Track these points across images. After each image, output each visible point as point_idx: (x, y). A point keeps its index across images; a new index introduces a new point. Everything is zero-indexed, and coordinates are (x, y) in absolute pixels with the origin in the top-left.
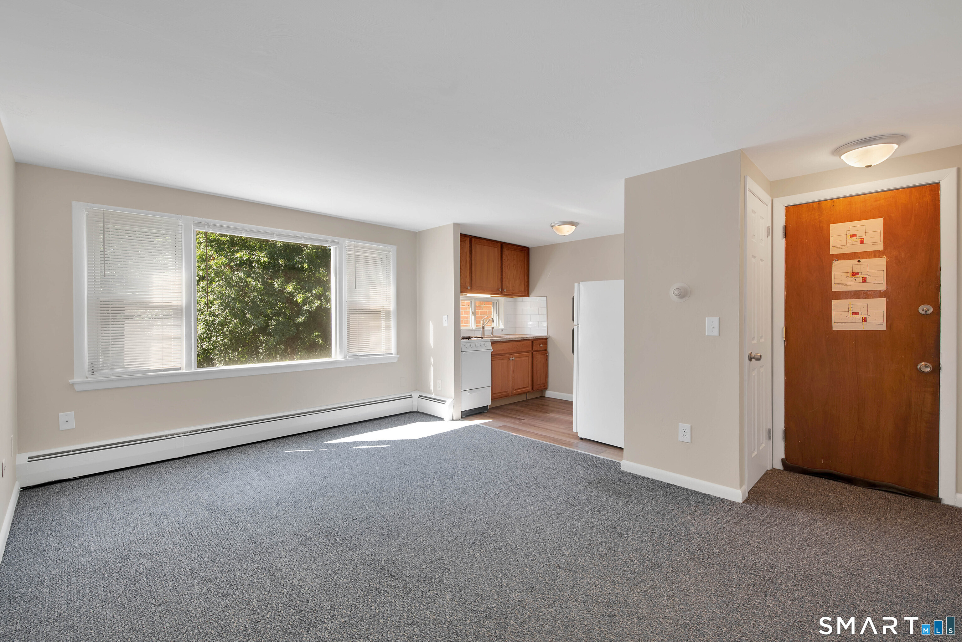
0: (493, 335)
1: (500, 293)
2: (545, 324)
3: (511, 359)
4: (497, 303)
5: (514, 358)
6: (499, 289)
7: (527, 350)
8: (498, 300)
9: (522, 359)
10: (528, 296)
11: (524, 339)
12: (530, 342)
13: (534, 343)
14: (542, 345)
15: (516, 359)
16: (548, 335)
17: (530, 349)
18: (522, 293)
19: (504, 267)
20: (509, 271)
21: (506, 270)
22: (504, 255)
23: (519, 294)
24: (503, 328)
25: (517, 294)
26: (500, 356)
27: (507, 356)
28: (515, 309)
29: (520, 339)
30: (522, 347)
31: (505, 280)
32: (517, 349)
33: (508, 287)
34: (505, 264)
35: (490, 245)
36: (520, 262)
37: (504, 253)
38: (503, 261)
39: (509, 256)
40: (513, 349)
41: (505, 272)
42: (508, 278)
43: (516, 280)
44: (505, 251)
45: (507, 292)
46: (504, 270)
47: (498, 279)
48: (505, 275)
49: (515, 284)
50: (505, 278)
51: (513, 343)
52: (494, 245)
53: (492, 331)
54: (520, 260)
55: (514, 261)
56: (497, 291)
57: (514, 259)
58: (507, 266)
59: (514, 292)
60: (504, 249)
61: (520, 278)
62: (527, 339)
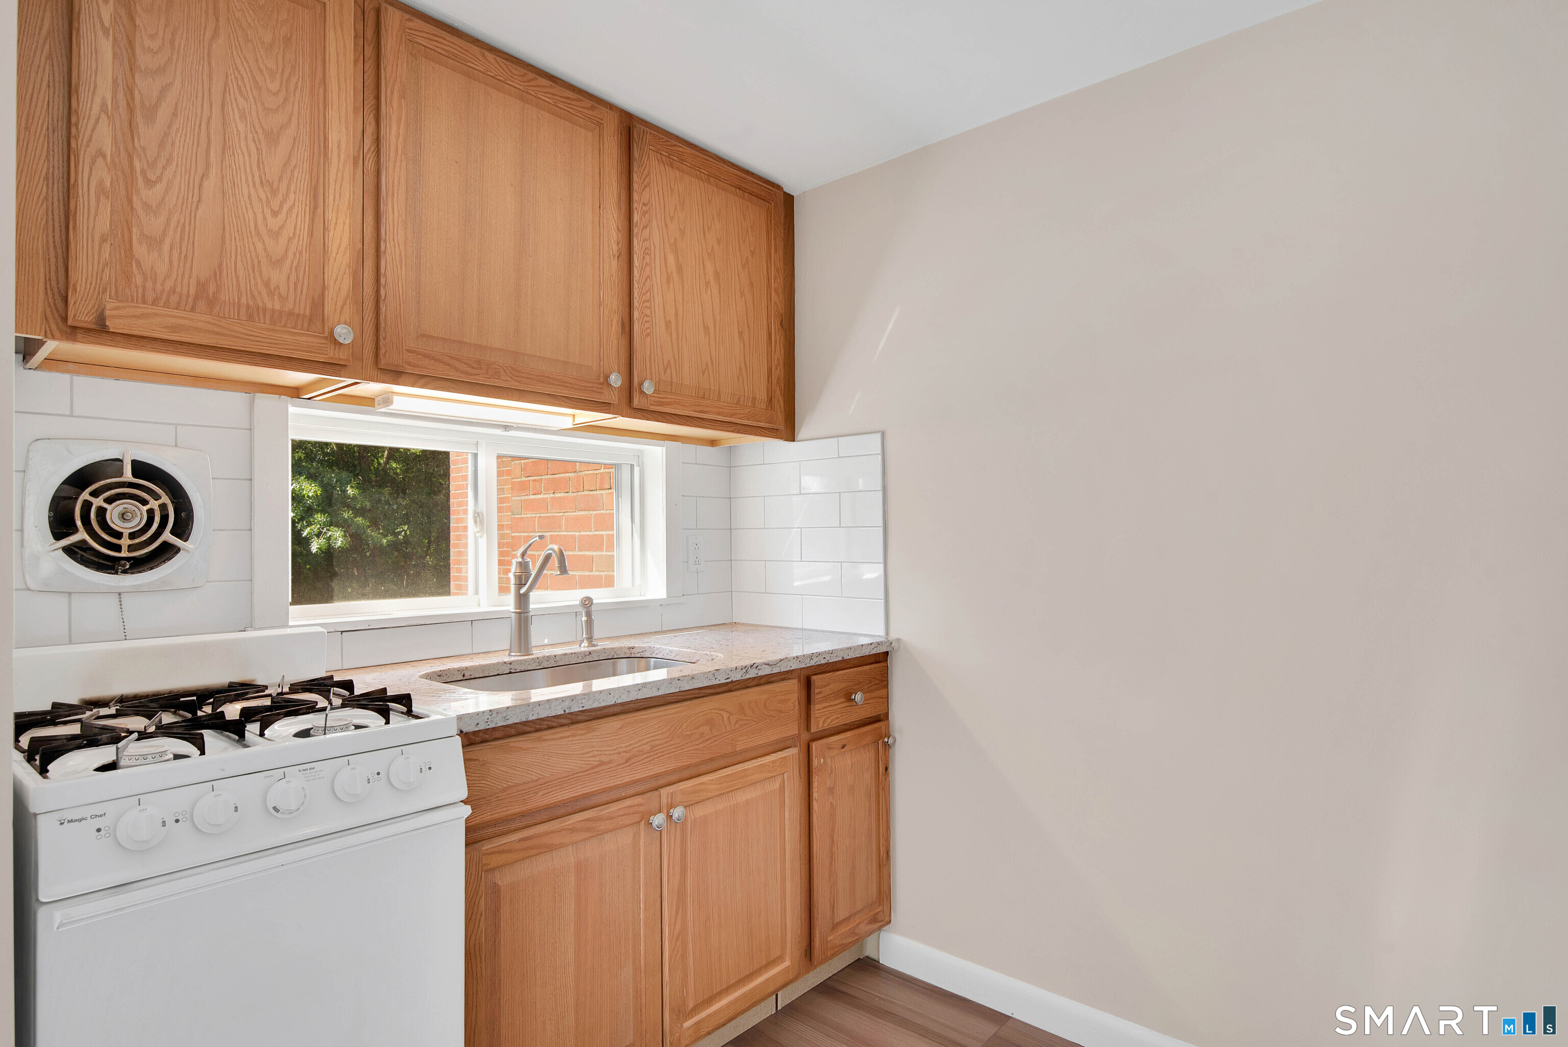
0: (590, 639)
1: (613, 398)
2: (873, 572)
3: (658, 820)
4: (637, 470)
5: (677, 812)
6: (607, 377)
7: (773, 735)
8: (639, 456)
9: (741, 797)
10: (790, 434)
11: (752, 674)
12: (793, 686)
13: (815, 691)
14: (859, 697)
15: (699, 812)
16: (893, 635)
17: (792, 729)
18: (756, 415)
19: (642, 252)
20: (672, 283)
21: (654, 276)
22: (643, 185)
23: (740, 418)
24: (665, 596)
25: (728, 419)
26: (568, 823)
27: (630, 806)
28: (730, 498)
29: (727, 679)
30: (740, 723)
31: (647, 329)
32: (702, 745)
33: (668, 370)
34: (647, 240)
35: (540, 98)
36: (740, 250)
37: (643, 177)
38: (636, 217)
39: (676, 205)
40: (673, 750)
41: (644, 284)
42: (668, 324)
43: (717, 339)
44: (648, 164)
45: (661, 400)
46: (641, 271)
47: (602, 315)
48: (648, 304)
49: (712, 362)
50: (646, 319)
51: (680, 709)
52: (572, 111)
53: (584, 619)
54: (739, 239)
55: (705, 236)
56: (597, 390)
57: (706, 229)
58: (665, 255)
59: (708, 406)
60: (644, 156)
61: (742, 332)
62: (771, 673)
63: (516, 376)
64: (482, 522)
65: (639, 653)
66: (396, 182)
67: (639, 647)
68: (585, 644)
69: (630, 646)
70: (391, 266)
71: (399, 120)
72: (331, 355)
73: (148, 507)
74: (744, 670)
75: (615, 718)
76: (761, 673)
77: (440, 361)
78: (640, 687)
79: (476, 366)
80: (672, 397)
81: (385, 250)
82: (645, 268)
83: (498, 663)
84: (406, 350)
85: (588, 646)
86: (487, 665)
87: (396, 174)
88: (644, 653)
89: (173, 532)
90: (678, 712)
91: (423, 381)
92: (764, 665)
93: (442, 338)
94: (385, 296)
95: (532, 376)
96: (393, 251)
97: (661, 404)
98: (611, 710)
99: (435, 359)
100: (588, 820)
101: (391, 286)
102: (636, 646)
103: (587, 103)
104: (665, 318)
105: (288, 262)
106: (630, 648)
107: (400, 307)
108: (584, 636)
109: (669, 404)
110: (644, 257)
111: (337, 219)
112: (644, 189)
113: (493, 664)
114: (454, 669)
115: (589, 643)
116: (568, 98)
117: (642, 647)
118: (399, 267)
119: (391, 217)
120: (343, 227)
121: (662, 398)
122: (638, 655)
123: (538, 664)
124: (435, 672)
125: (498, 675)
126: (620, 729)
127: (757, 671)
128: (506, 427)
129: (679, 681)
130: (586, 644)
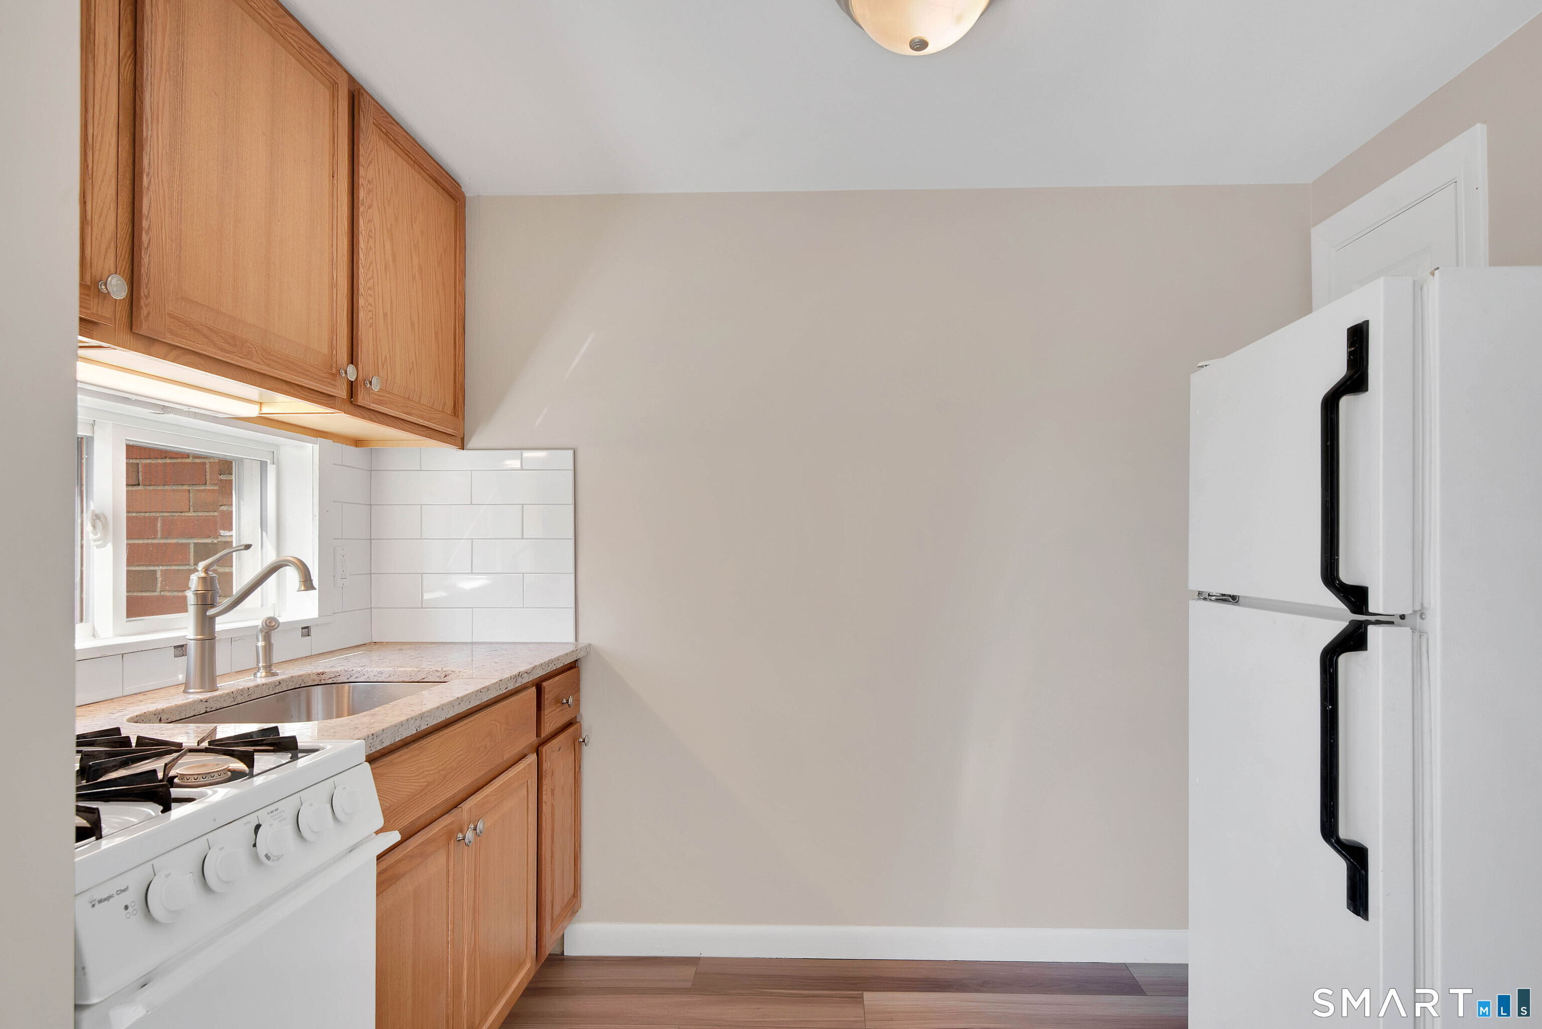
0: (269, 668)
1: (343, 392)
3: (467, 833)
4: (271, 468)
6: (340, 368)
7: (522, 743)
8: (274, 452)
9: (507, 806)
10: (460, 440)
13: (543, 699)
14: (567, 700)
15: (486, 825)
16: (584, 641)
17: (532, 736)
18: (446, 421)
19: (367, 234)
20: (388, 272)
21: (375, 262)
22: (368, 162)
23: (435, 423)
24: (316, 616)
25: (426, 423)
27: (447, 826)
28: (370, 505)
29: (506, 688)
30: (507, 732)
31: (370, 319)
32: (486, 757)
33: (385, 366)
34: (371, 221)
36: (436, 247)
37: (368, 152)
38: (362, 194)
39: (392, 188)
40: (470, 765)
41: (368, 269)
42: (385, 316)
43: (420, 339)
44: (372, 139)
45: (380, 398)
46: (366, 255)
47: (335, 298)
48: (370, 292)
49: (417, 362)
50: (370, 308)
51: (473, 722)
53: (261, 644)
54: (436, 234)
55: (412, 226)
56: (331, 381)
57: (413, 219)
58: (383, 241)
59: (413, 408)
60: (369, 128)
61: (437, 334)
63: (266, 359)
64: (105, 527)
65: (330, 678)
66: (161, 104)
67: (330, 672)
68: (262, 673)
69: (319, 671)
70: (156, 208)
72: (94, 311)
74: (515, 679)
75: (435, 735)
76: (523, 682)
77: (199, 332)
79: (232, 342)
80: (388, 395)
81: (149, 186)
82: (369, 252)
83: (194, 702)
84: (168, 314)
85: (266, 676)
86: (183, 705)
87: (160, 94)
88: (337, 679)
91: (174, 353)
92: (525, 674)
93: (200, 304)
94: (148, 244)
95: (279, 360)
96: (157, 190)
97: (379, 403)
99: (195, 329)
101: (155, 233)
102: (326, 670)
103: (326, 57)
104: (383, 310)
106: (319, 674)
107: (163, 260)
108: (261, 665)
109: (385, 403)
110: (368, 240)
111: (102, 137)
112: (369, 165)
113: (190, 703)
114: (149, 713)
115: (266, 673)
117: (334, 672)
118: (162, 210)
119: (156, 146)
120: (109, 149)
121: (381, 396)
122: (330, 681)
123: (233, 699)
126: (440, 746)
127: (521, 680)
128: (165, 409)
130: (264, 674)
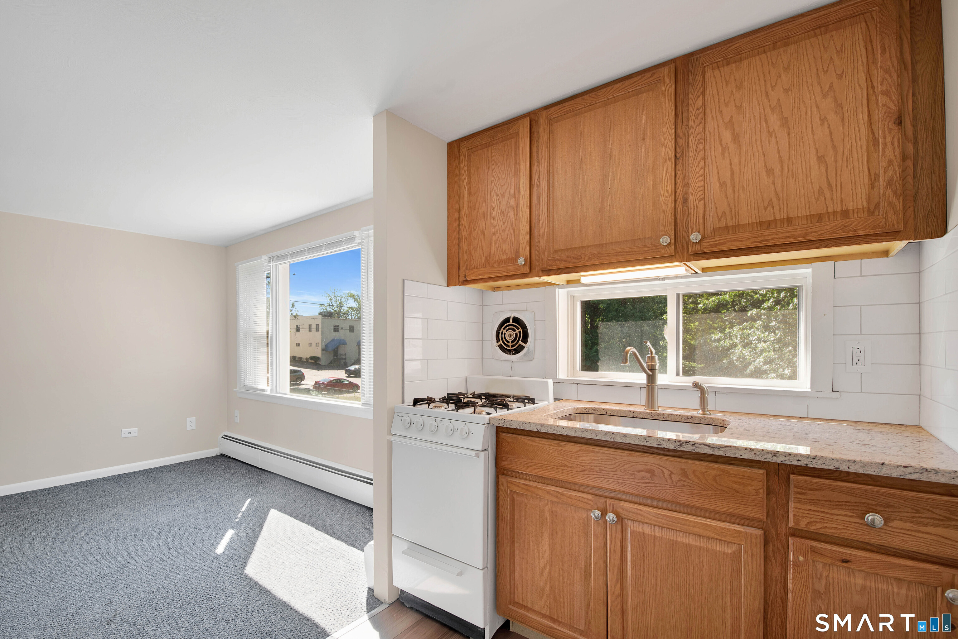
0: (704, 409)
5: (611, 516)
12: (758, 475)
18: (846, 227)
19: (696, 143)
21: (710, 155)
26: (547, 488)
27: (582, 497)
29: (659, 445)
30: (683, 483)
31: (700, 196)
32: (643, 485)
33: (723, 219)
34: (701, 133)
35: (617, 96)
37: (697, 90)
40: (618, 478)
42: (722, 185)
50: (699, 189)
51: (623, 454)
52: (638, 88)
56: (655, 250)
58: (719, 135)
59: (772, 235)
61: (823, 157)
62: (711, 453)
71: (545, 160)
73: (515, 332)
74: (679, 444)
75: (576, 444)
76: (698, 450)
77: (562, 260)
78: (584, 431)
79: (579, 258)
80: (728, 237)
82: (698, 154)
83: (626, 410)
84: (548, 260)
86: (619, 410)
89: (522, 341)
90: (621, 456)
91: (559, 271)
92: (702, 445)
98: (579, 440)
99: (560, 260)
100: (557, 492)
103: (648, 75)
105: (508, 239)
109: (724, 243)
111: (523, 215)
113: (623, 411)
114: (602, 408)
116: (634, 82)
119: (542, 204)
121: (716, 241)
124: (592, 408)
125: (626, 417)
126: (578, 451)
127: (693, 448)
129: (614, 435)
